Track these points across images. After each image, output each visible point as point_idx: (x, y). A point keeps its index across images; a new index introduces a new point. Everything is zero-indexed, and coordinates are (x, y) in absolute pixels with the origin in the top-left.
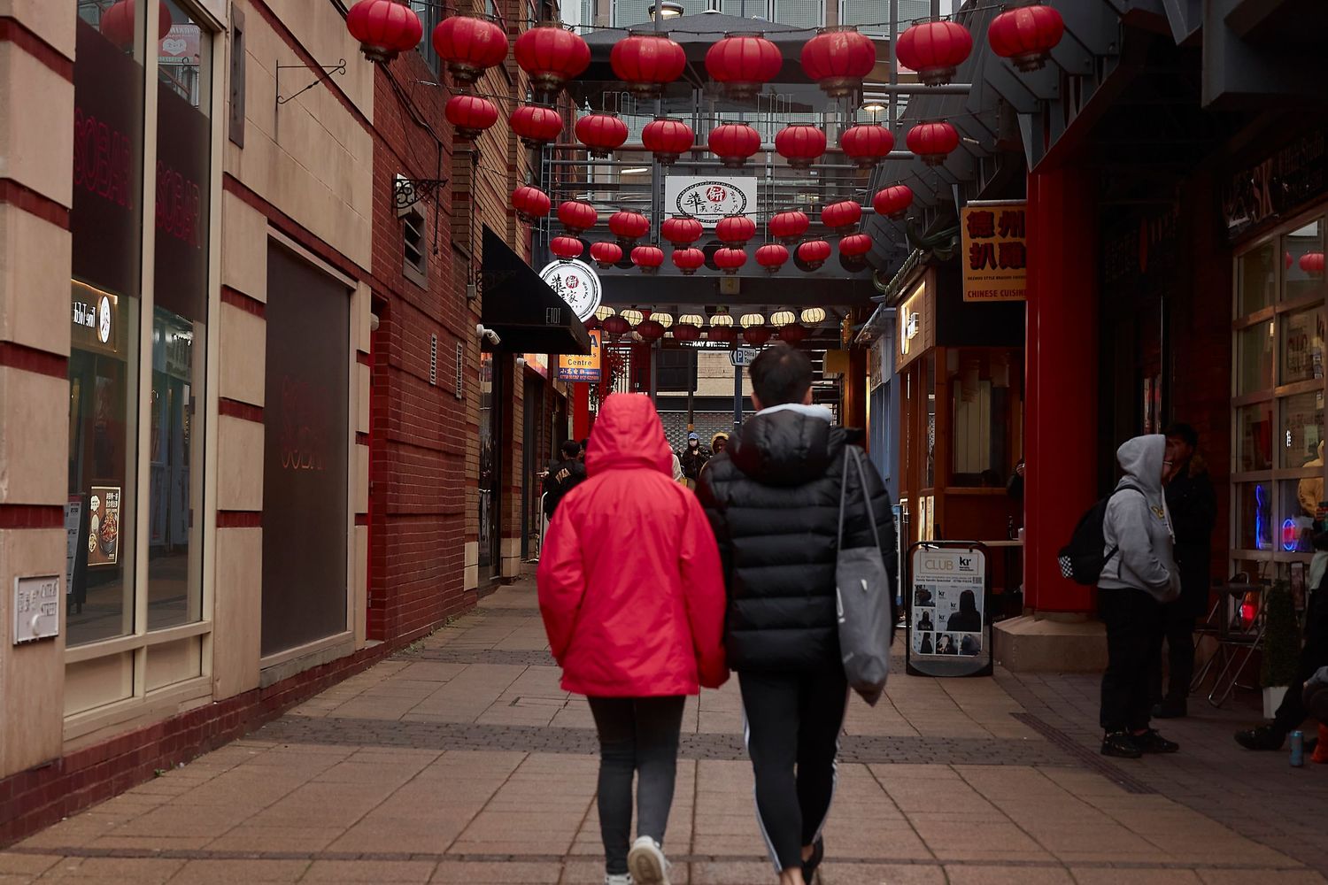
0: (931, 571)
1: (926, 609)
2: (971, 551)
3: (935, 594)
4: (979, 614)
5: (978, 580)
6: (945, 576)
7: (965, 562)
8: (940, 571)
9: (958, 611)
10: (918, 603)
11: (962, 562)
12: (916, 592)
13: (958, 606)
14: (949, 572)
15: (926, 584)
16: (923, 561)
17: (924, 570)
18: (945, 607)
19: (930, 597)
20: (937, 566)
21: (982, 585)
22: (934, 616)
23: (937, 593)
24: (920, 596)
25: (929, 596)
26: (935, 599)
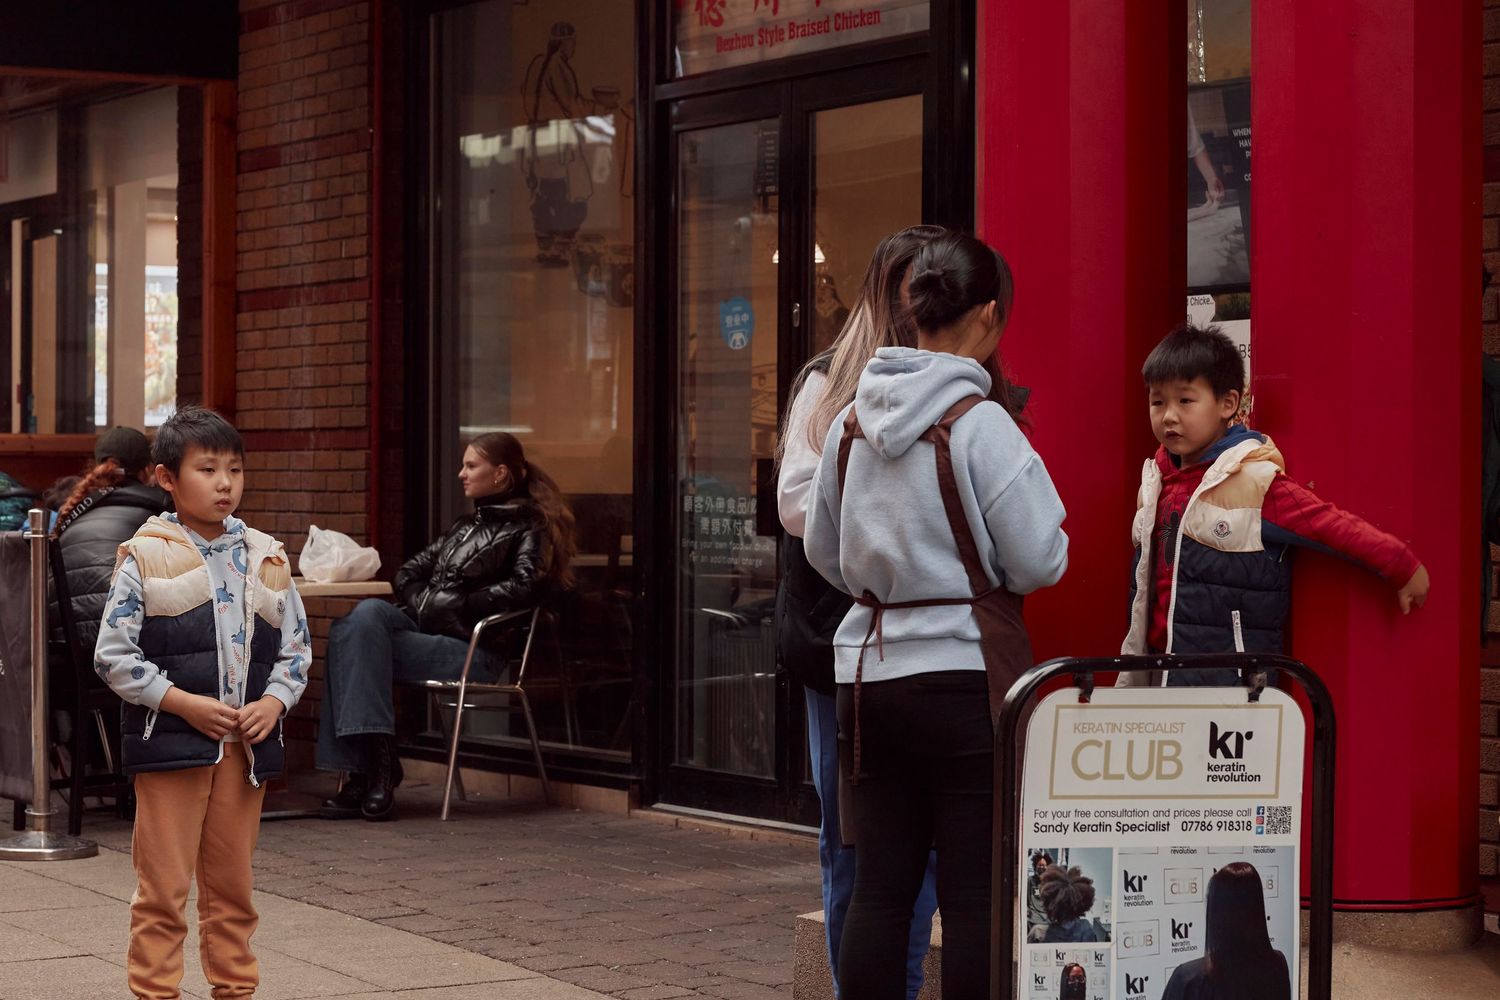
0: (1101, 786)
1: (1077, 952)
2: (1253, 697)
3: (1108, 892)
4: (1279, 963)
5: (1276, 820)
6: (1151, 806)
7: (1231, 743)
8: (1130, 786)
9: (1200, 953)
10: (1041, 928)
11: (1217, 744)
12: (1034, 882)
13: (1198, 936)
14: (1164, 787)
15: (1076, 849)
16: (1069, 741)
17: (1067, 782)
18: (1149, 941)
19: (1087, 899)
20: (1118, 766)
21: (1292, 839)
22: (1105, 982)
23: (1117, 882)
24: (1047, 899)
25: (1085, 896)
26: (1109, 907)
